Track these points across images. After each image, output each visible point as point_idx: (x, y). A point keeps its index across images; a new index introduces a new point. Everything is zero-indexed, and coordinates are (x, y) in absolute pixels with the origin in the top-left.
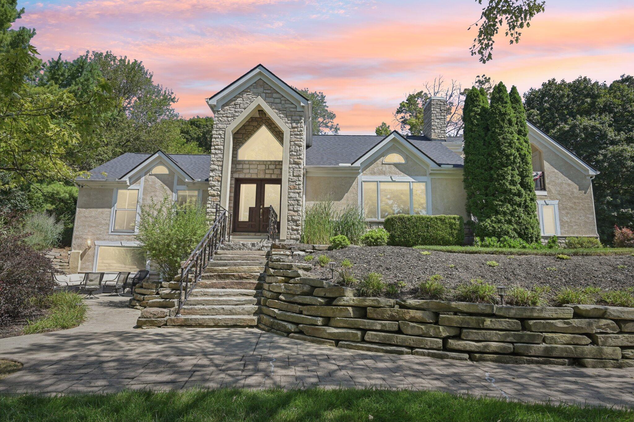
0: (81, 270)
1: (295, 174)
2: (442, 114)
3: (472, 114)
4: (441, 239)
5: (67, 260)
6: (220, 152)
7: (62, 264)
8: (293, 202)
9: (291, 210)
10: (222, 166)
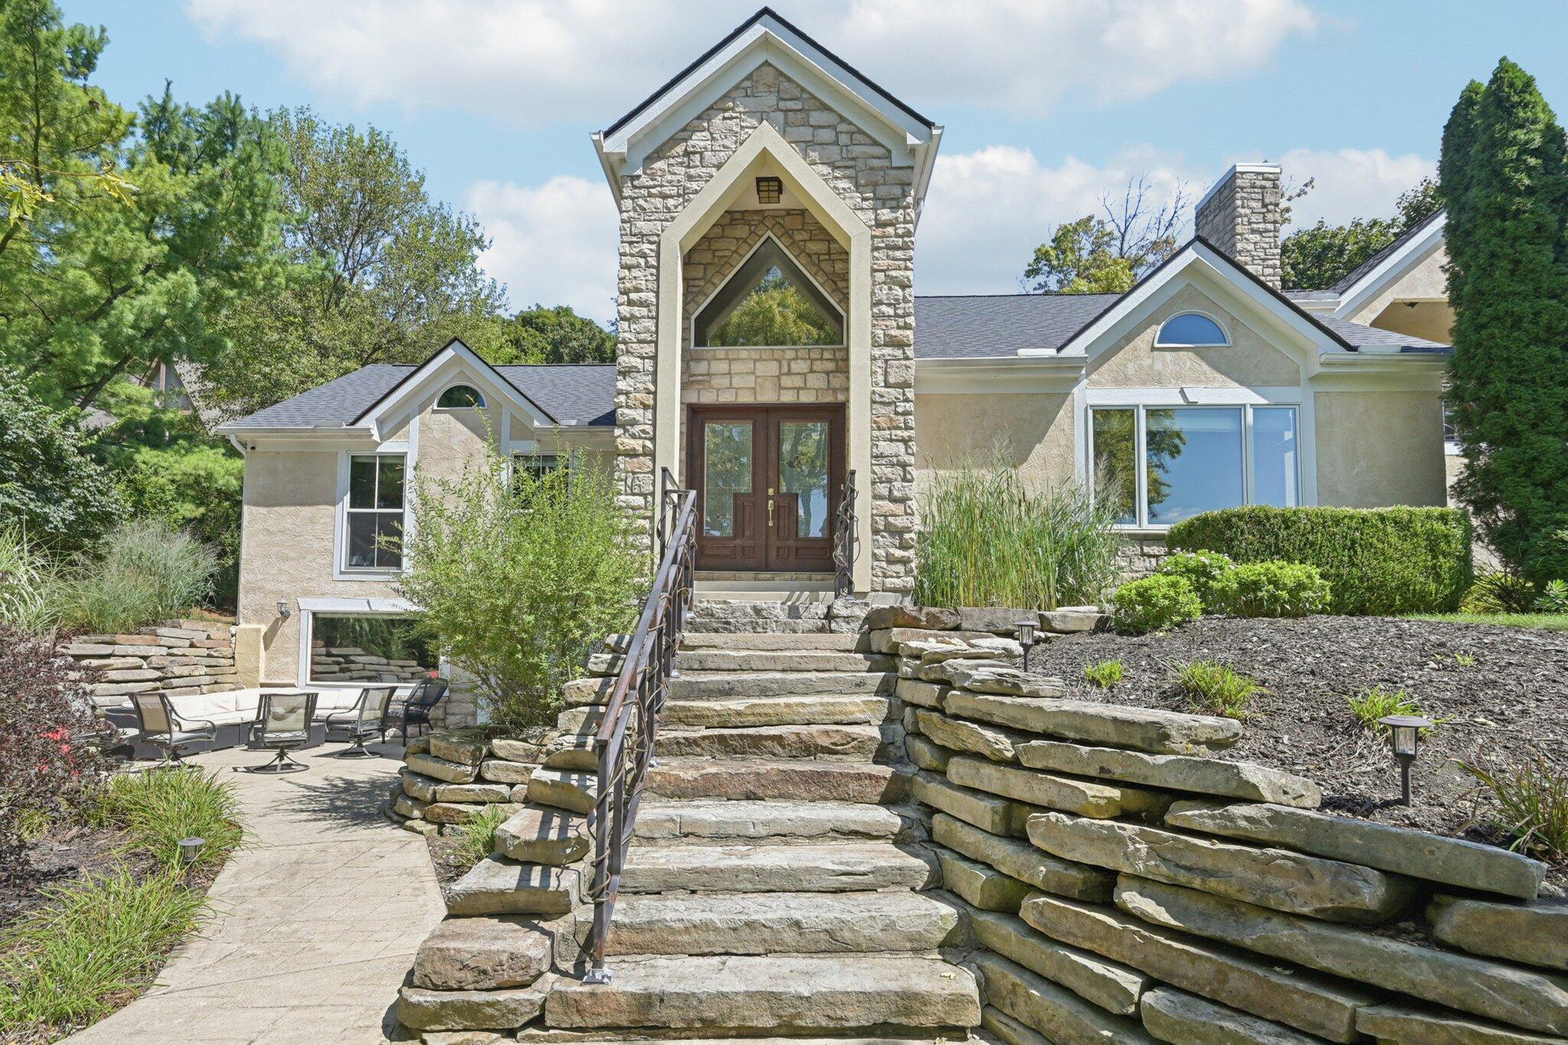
0: (267, 676)
1: (891, 380)
2: (1270, 217)
3: (1511, 153)
4: (1398, 588)
5: (228, 652)
6: (644, 311)
7: (213, 662)
8: (888, 471)
9: (882, 498)
10: (655, 358)
